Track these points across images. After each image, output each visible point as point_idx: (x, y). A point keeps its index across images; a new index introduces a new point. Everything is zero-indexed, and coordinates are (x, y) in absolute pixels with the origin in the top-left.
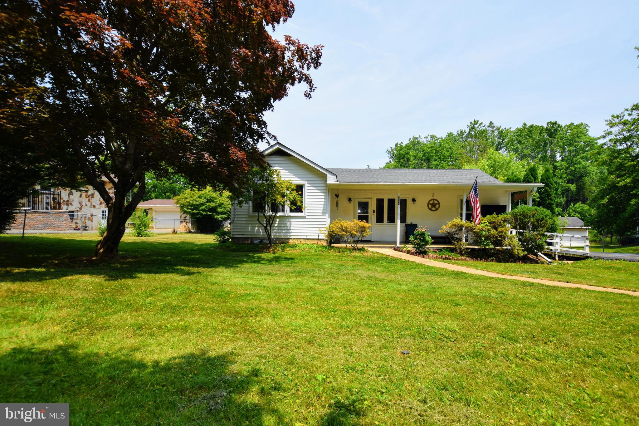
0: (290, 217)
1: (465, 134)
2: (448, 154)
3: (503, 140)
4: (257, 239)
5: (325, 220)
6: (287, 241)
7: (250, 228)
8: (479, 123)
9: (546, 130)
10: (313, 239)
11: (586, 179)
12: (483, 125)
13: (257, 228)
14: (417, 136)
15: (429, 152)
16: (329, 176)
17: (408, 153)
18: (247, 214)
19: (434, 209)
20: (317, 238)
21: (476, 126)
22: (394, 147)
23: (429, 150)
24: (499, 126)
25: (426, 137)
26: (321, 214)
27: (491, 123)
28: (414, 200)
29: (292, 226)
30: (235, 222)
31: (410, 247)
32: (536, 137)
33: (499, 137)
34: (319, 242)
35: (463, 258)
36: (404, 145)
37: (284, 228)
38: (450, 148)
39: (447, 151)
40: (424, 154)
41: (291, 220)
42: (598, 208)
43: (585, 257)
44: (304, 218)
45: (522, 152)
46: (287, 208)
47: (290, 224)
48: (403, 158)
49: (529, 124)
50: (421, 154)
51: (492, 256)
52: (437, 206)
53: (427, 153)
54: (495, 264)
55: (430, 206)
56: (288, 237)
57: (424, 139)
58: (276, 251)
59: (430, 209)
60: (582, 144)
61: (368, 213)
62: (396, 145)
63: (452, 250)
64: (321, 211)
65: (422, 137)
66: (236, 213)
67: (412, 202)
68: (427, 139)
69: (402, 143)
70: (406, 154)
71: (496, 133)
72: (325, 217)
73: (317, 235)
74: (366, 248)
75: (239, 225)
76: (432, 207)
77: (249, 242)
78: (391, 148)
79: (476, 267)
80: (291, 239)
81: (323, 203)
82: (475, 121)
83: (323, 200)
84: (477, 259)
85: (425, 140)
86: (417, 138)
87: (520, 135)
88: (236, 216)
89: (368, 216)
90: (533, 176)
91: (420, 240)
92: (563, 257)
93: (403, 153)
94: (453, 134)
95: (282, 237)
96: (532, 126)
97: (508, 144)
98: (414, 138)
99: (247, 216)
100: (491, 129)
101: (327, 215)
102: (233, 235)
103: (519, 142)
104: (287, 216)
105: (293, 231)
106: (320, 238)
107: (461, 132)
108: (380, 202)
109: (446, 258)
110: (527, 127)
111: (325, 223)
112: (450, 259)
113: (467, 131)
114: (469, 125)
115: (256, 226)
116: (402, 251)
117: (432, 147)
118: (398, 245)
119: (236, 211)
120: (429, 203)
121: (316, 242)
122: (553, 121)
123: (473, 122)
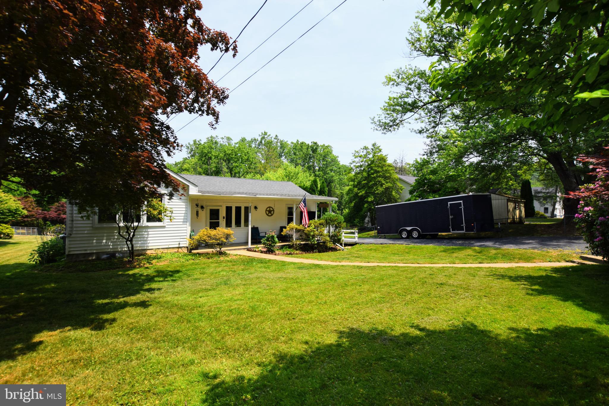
0: (147, 227)
1: (258, 142)
2: (246, 158)
3: (284, 150)
4: (104, 253)
5: (185, 229)
6: (144, 252)
7: (95, 241)
8: (268, 134)
9: (311, 146)
10: (173, 248)
11: (332, 184)
12: (270, 137)
13: (104, 241)
14: (214, 136)
15: (230, 154)
16: (191, 187)
17: (211, 153)
18: (91, 225)
19: (270, 214)
20: (177, 246)
21: (266, 136)
22: (192, 143)
23: (230, 152)
24: (282, 140)
25: (222, 138)
26: (181, 223)
27: (276, 136)
28: (256, 208)
29: (150, 236)
30: (72, 236)
31: (261, 247)
32: (305, 151)
33: (281, 148)
34: (180, 250)
35: (298, 252)
36: (202, 143)
37: (140, 239)
38: (248, 153)
39: (245, 155)
40: (225, 155)
41: (149, 230)
42: (349, 209)
43: (356, 244)
44: (164, 227)
45: (296, 161)
46: (144, 218)
47: (148, 234)
48: (205, 156)
49: (301, 141)
50: (222, 155)
51: (316, 249)
52: (272, 212)
53: (228, 154)
54: (317, 254)
55: (267, 212)
56: (145, 248)
57: (220, 140)
58: (142, 265)
59: (267, 215)
60: (329, 160)
61: (218, 219)
62: (195, 141)
63: (290, 247)
64: (182, 220)
65: (220, 137)
66: (75, 225)
67: (254, 210)
68: (224, 140)
69: (200, 140)
70: (208, 153)
71: (279, 144)
72: (185, 226)
73: (178, 243)
74: (226, 251)
75: (78, 239)
76: (269, 213)
77: (94, 258)
78: (189, 143)
79: (312, 258)
80: (148, 249)
81: (184, 212)
82: (265, 132)
83: (184, 209)
84: (308, 252)
85: (222, 141)
86: (215, 138)
87: (295, 148)
88: (74, 229)
89: (219, 222)
90: (315, 186)
91: (272, 241)
92: (346, 245)
93: (206, 152)
94: (246, 140)
95: (138, 248)
96: (302, 143)
97: (287, 154)
98: (211, 137)
99: (91, 229)
100: (276, 140)
101: (188, 224)
102: (69, 251)
103: (295, 154)
104: (145, 227)
105: (151, 242)
106: (181, 246)
107: (255, 140)
108: (229, 209)
109: (290, 254)
110: (299, 143)
111: (185, 231)
112: (292, 254)
113: (259, 140)
114: (261, 134)
115: (104, 239)
116: (255, 251)
117: (233, 150)
118: (250, 246)
119: (74, 222)
120: (266, 210)
121: (176, 250)
122: (315, 141)
123: (264, 133)
